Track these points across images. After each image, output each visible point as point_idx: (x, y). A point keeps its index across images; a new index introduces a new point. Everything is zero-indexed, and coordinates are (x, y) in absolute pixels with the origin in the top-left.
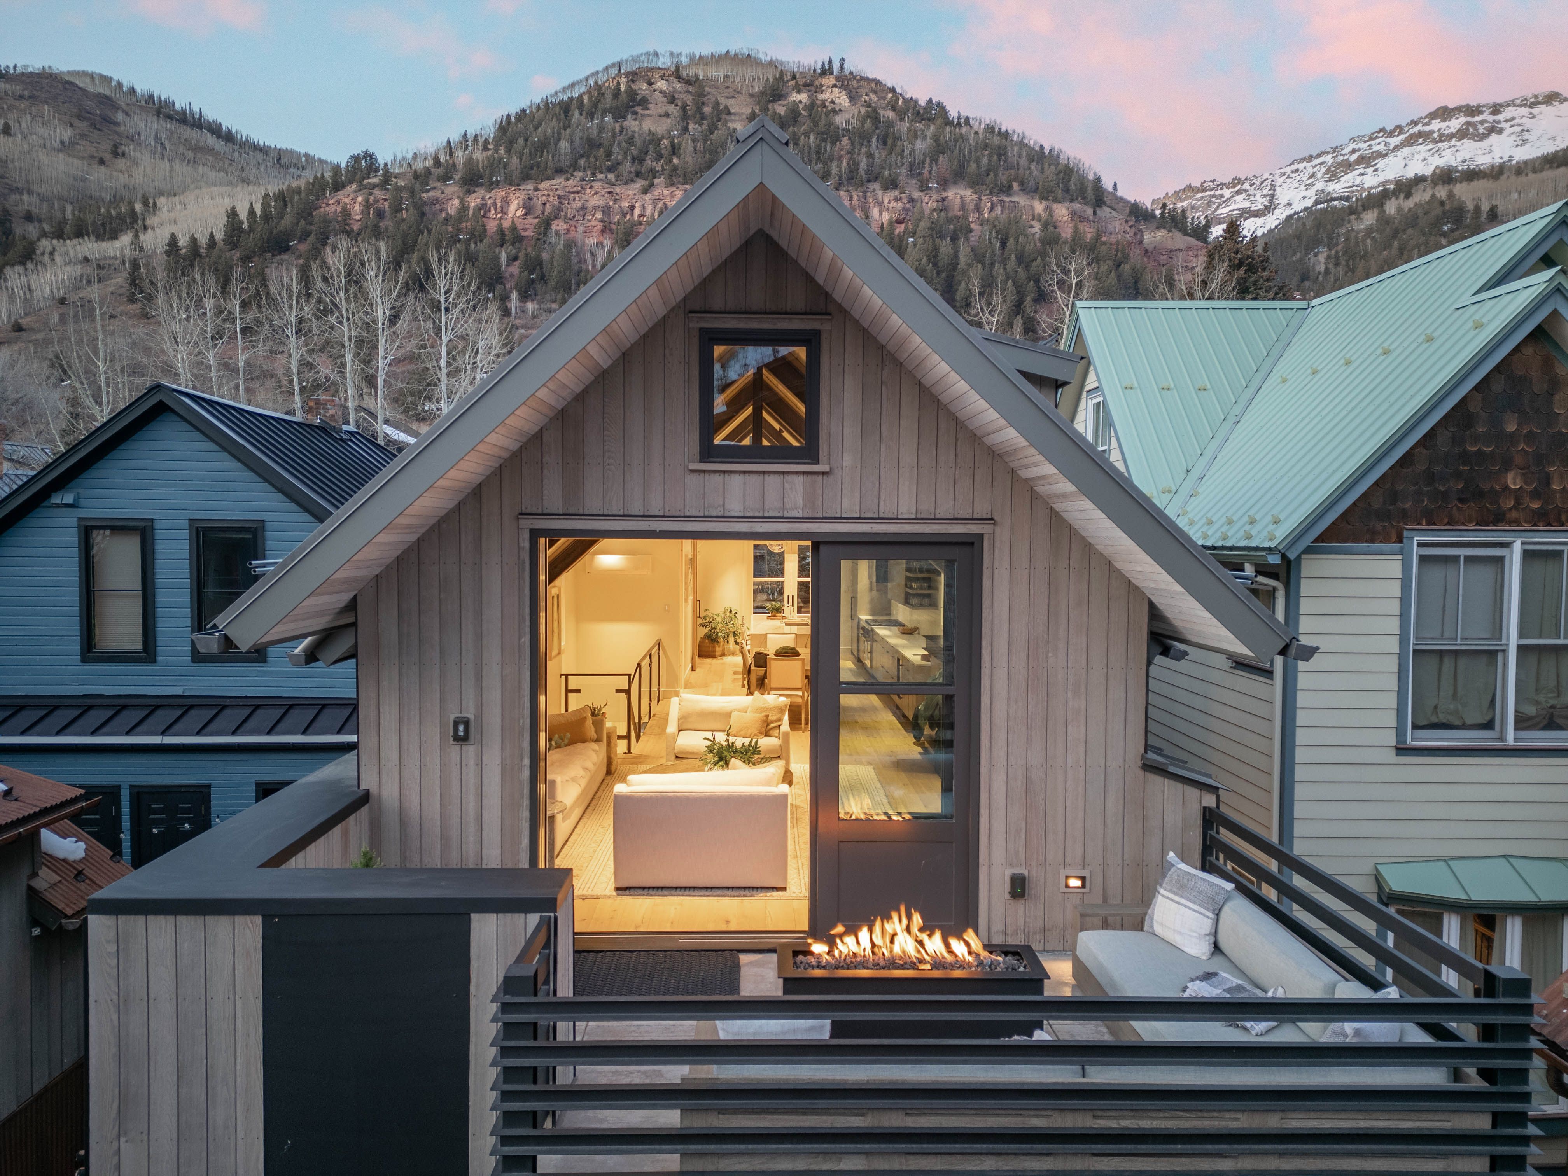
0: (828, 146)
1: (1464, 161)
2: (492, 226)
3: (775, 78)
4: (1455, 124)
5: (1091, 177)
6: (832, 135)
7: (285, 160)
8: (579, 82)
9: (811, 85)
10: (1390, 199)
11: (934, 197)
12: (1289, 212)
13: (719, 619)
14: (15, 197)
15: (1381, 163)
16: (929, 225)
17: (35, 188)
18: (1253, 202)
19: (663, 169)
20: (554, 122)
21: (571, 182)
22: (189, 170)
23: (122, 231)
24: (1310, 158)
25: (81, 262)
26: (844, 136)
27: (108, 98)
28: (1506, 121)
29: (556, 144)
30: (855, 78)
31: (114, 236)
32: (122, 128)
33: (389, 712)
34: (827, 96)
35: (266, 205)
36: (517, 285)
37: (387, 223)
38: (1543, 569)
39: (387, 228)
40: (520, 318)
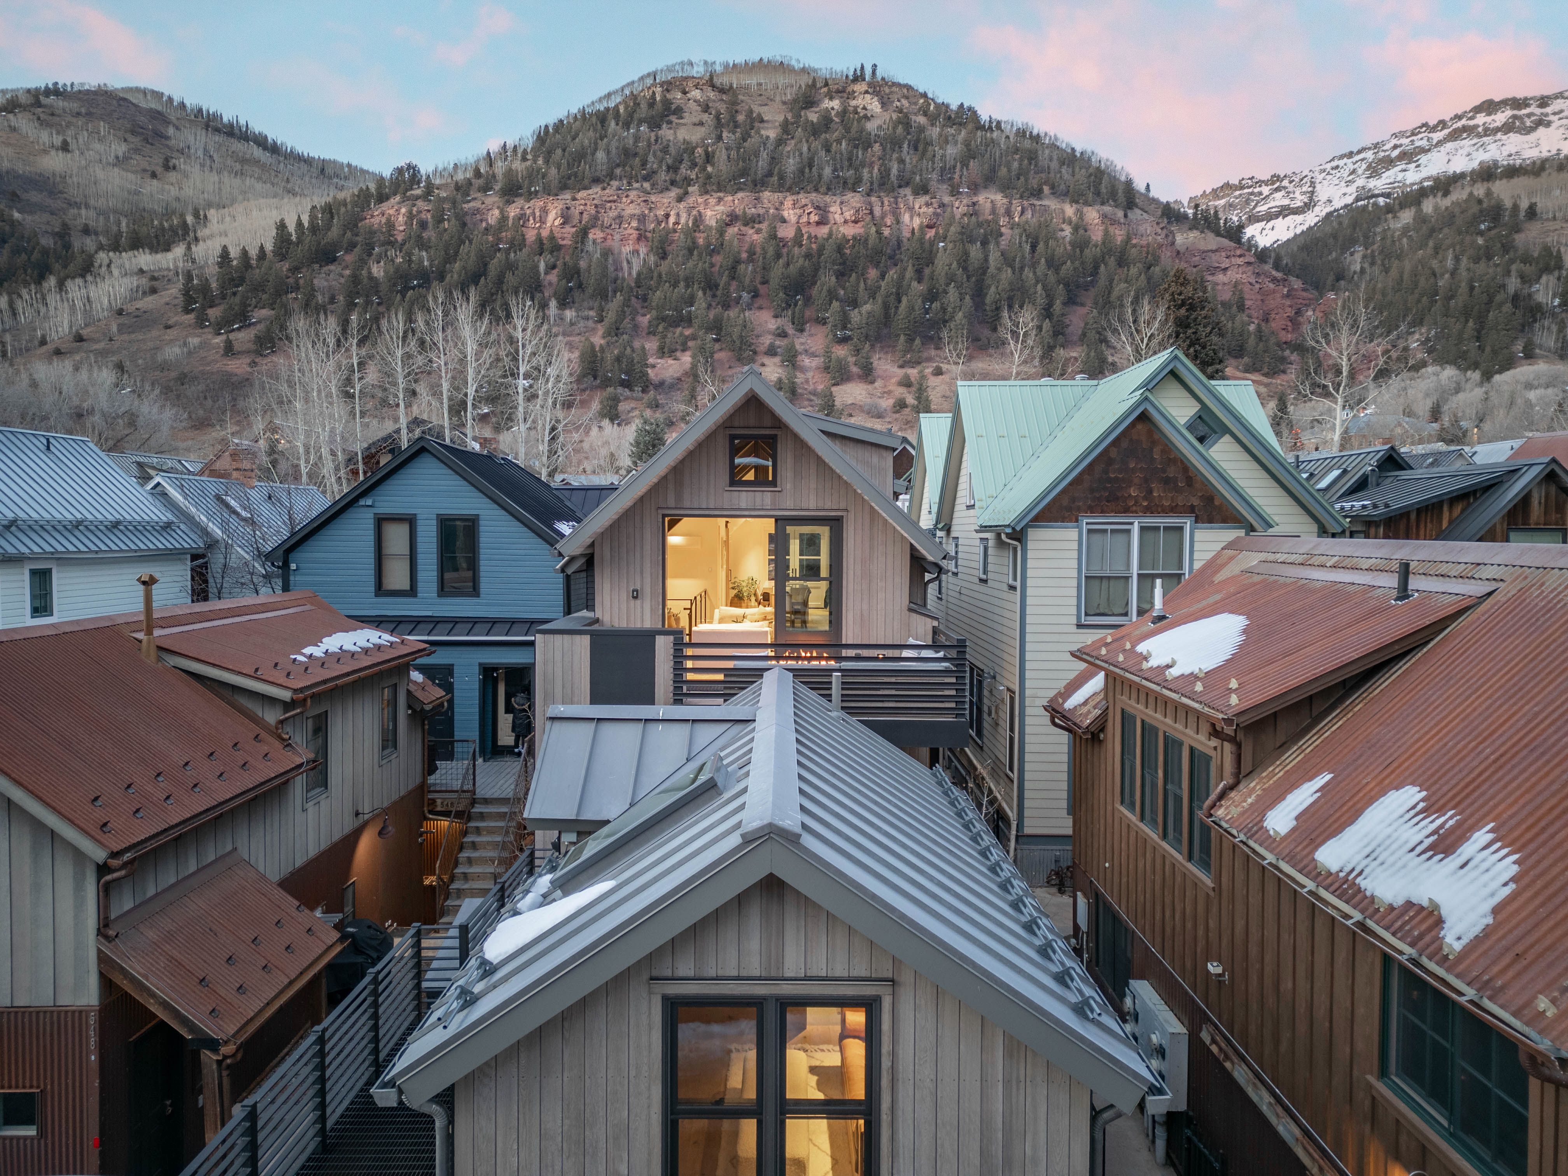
0: (860, 153)
1: (1510, 155)
2: (531, 235)
3: (807, 86)
4: (1501, 118)
5: (1123, 178)
6: (863, 141)
7: (329, 171)
8: (615, 92)
9: (844, 91)
10: (1428, 197)
11: (965, 201)
12: (1329, 209)
13: (744, 584)
14: (73, 211)
15: (1423, 159)
16: (959, 229)
17: (92, 202)
18: (1292, 199)
19: (697, 177)
20: (591, 133)
21: (607, 191)
22: (237, 182)
23: (174, 242)
24: (1350, 155)
25: (136, 274)
26: (876, 142)
27: (158, 112)
28: (1555, 114)
29: (593, 154)
30: (886, 83)
31: (167, 249)
32: (173, 142)
33: (607, 586)
34: (859, 102)
35: (313, 217)
36: (555, 293)
37: (430, 234)
38: (1150, 535)
39: (429, 239)
40: (558, 325)
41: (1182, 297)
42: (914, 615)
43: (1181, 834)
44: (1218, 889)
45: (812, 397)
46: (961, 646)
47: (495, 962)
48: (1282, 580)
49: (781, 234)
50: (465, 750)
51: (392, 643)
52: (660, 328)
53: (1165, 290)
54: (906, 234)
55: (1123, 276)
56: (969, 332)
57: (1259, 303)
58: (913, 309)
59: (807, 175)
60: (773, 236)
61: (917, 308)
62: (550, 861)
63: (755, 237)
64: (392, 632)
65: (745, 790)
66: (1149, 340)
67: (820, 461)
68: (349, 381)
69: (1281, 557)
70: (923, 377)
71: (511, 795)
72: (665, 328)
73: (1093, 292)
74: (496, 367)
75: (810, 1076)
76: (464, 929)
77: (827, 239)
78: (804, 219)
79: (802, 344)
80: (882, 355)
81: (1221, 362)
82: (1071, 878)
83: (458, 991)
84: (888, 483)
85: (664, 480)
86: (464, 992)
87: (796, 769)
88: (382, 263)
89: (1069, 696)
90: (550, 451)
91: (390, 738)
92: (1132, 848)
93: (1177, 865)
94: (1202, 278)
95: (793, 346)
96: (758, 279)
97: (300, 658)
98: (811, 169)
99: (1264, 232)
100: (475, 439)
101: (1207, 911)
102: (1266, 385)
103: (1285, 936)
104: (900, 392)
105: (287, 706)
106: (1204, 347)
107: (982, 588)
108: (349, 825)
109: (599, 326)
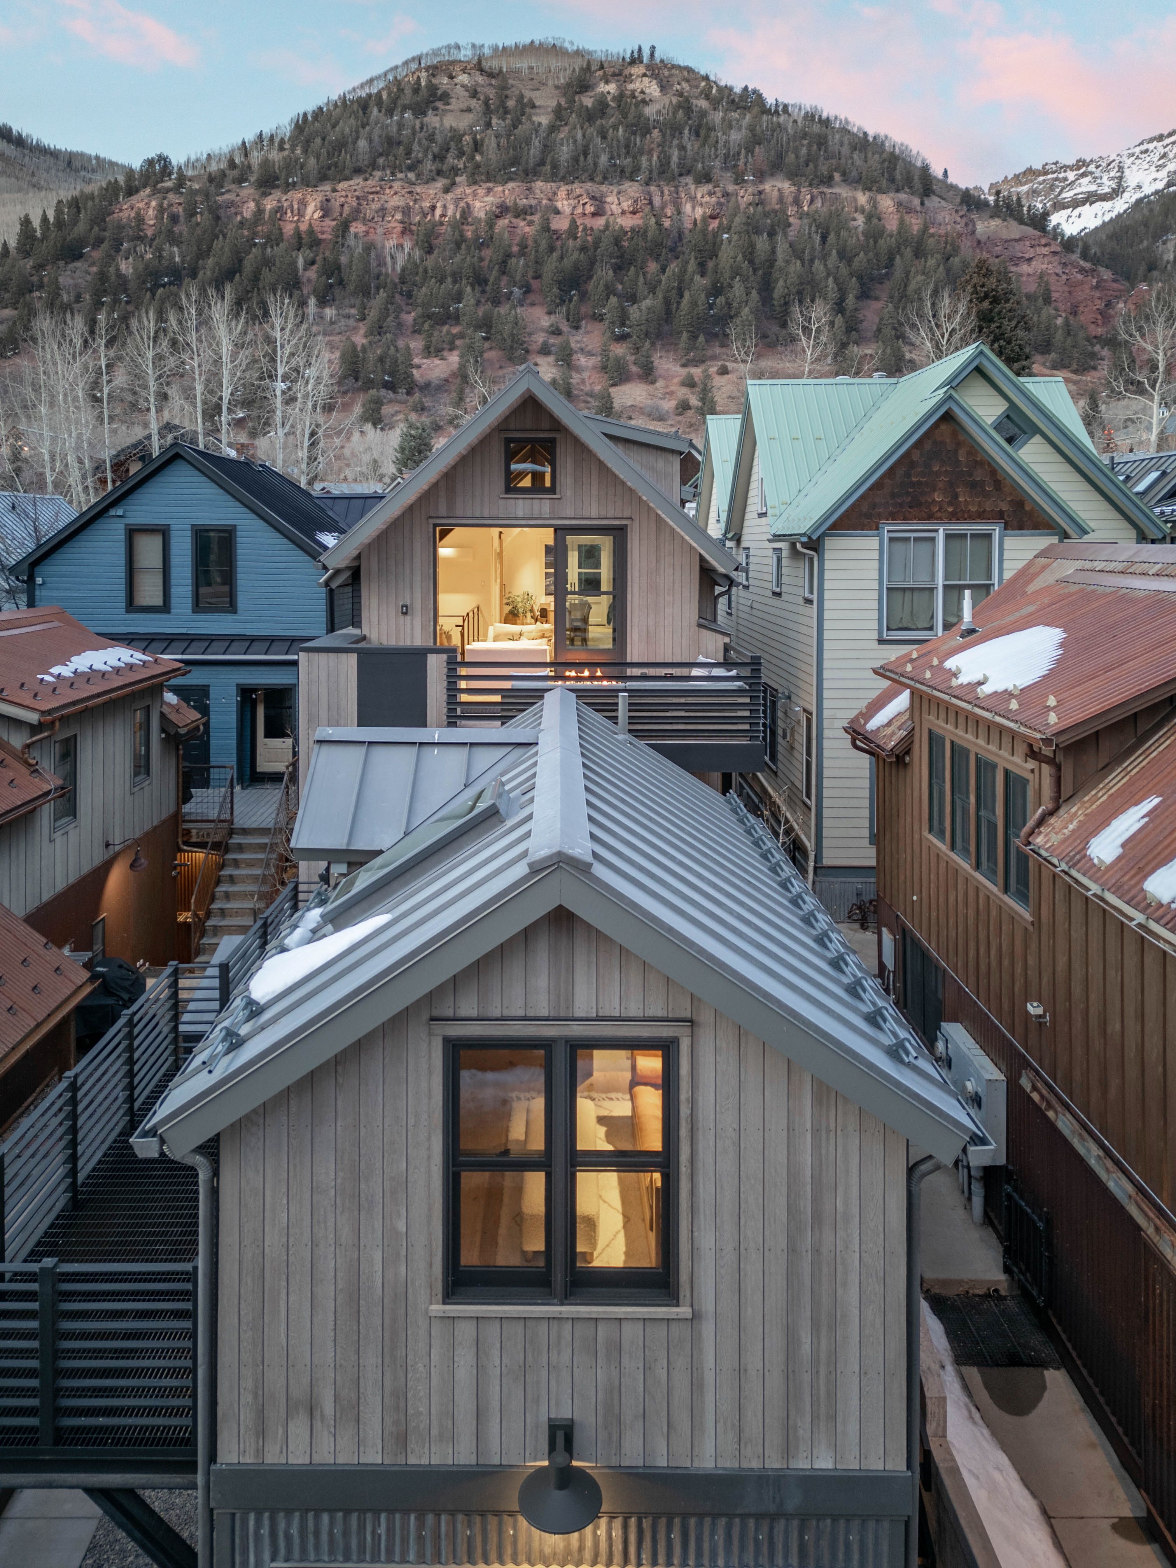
0: (638, 140)
2: (288, 229)
3: (582, 69)
5: (919, 164)
6: (642, 127)
7: (76, 164)
8: (378, 78)
9: (620, 75)
11: (750, 190)
12: (1138, 195)
13: (519, 599)
16: (744, 220)
18: (1100, 185)
19: (465, 167)
20: (352, 121)
21: (369, 182)
24: (1160, 138)
26: (654, 128)
29: (355, 143)
30: (666, 66)
33: (374, 602)
34: (636, 85)
35: (59, 211)
36: (315, 291)
37: (181, 228)
38: (956, 544)
39: (181, 234)
40: (318, 324)
41: (985, 289)
42: (704, 632)
43: (996, 864)
44: (1037, 923)
45: (589, 399)
46: (755, 664)
47: (262, 1002)
48: (1101, 589)
49: (554, 226)
50: (222, 776)
51: (144, 662)
52: (426, 326)
53: (967, 282)
54: (688, 225)
55: (920, 268)
56: (757, 328)
57: (1067, 294)
58: (696, 305)
59: (581, 164)
60: (546, 228)
61: (700, 303)
62: (319, 894)
63: (527, 229)
64: (144, 651)
65: (530, 817)
66: (951, 335)
67: (601, 464)
68: (96, 385)
69: (1099, 566)
70: (708, 377)
71: (271, 825)
72: (431, 326)
73: (888, 285)
74: (252, 369)
75: (598, 1126)
76: (224, 968)
77: (604, 231)
78: (579, 210)
79: (578, 342)
80: (663, 353)
81: (1027, 358)
82: (875, 912)
83: (224, 1033)
84: (675, 489)
85: (435, 486)
86: (230, 1034)
87: (584, 795)
88: (131, 260)
89: (872, 717)
90: (309, 458)
91: (142, 763)
92: (942, 878)
93: (992, 897)
94: (1005, 268)
95: (568, 343)
96: (531, 274)
97: (48, 678)
98: (585, 158)
99: (1071, 220)
100: (230, 445)
101: (1026, 947)
102: (1076, 383)
103: (1112, 973)
104: (683, 392)
105: (34, 729)
106: (1009, 343)
107: (775, 602)
108: (99, 857)
109: (361, 324)
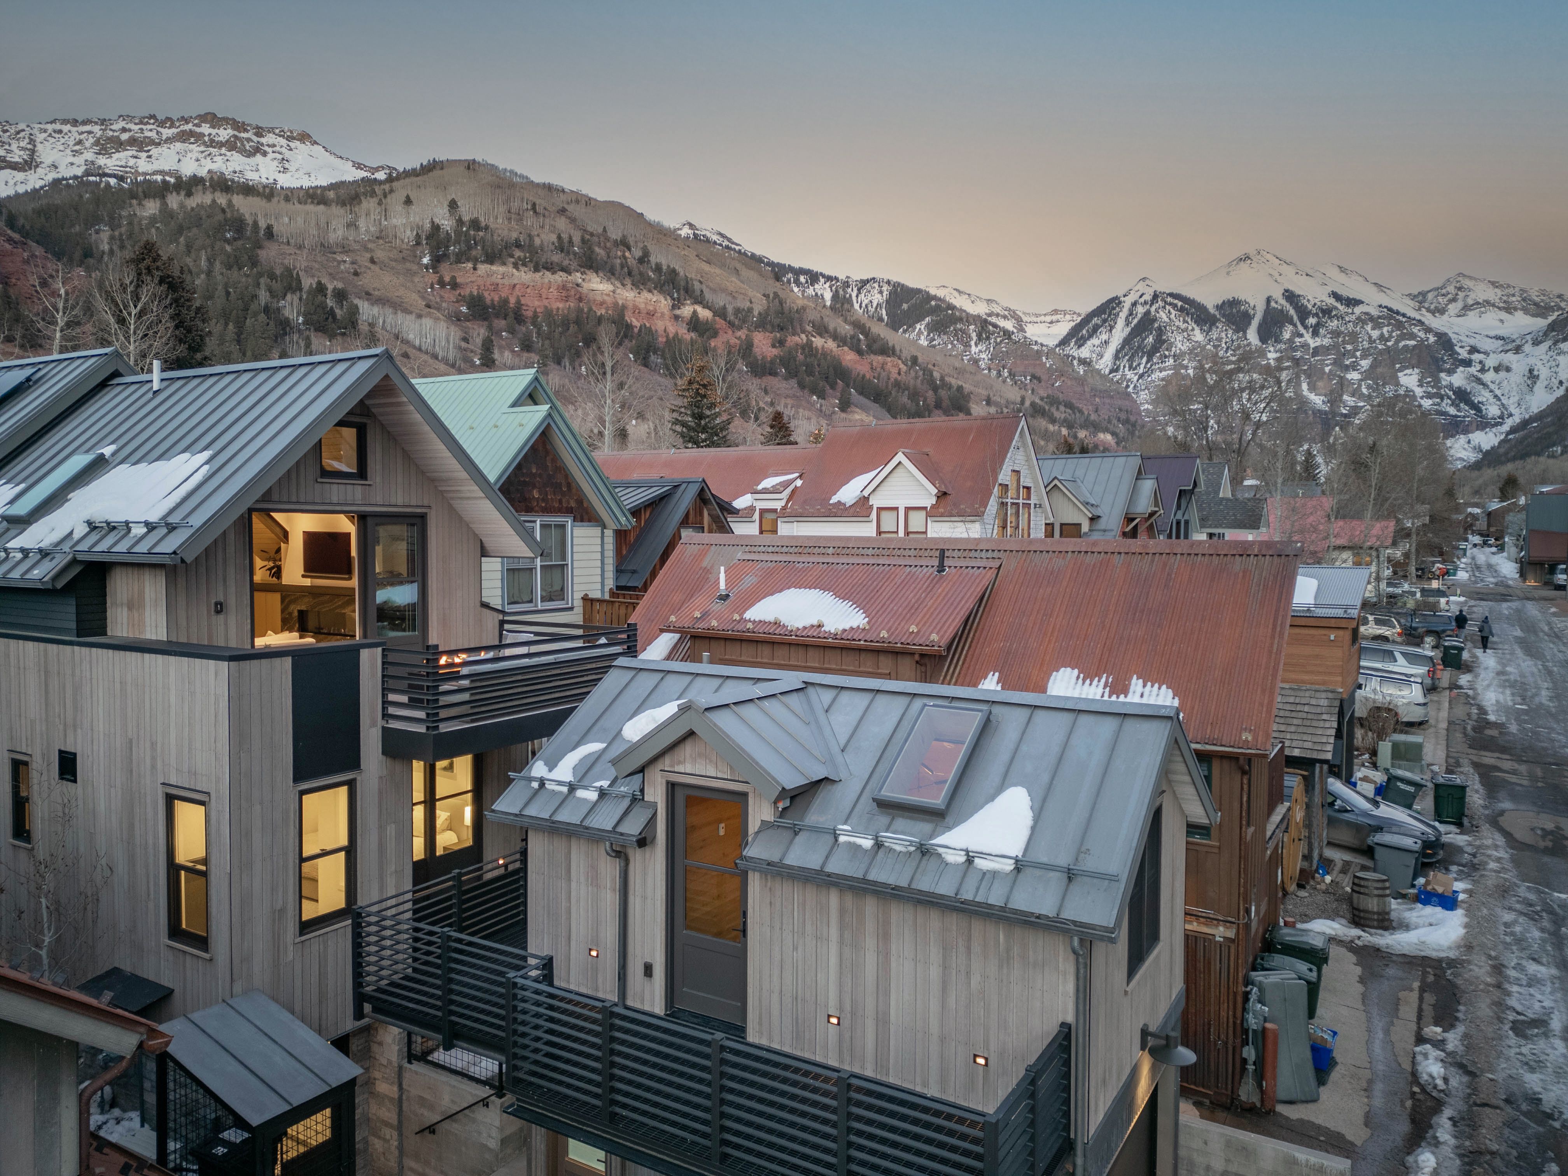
1: (235, 172)
10: (171, 191)
12: (52, 176)
15: (154, 151)
18: (8, 152)
24: (75, 122)
28: (269, 146)
33: (182, 600)
38: (547, 532)
42: (485, 611)
